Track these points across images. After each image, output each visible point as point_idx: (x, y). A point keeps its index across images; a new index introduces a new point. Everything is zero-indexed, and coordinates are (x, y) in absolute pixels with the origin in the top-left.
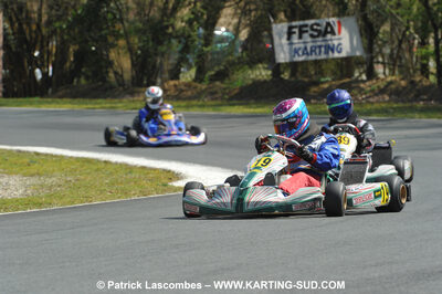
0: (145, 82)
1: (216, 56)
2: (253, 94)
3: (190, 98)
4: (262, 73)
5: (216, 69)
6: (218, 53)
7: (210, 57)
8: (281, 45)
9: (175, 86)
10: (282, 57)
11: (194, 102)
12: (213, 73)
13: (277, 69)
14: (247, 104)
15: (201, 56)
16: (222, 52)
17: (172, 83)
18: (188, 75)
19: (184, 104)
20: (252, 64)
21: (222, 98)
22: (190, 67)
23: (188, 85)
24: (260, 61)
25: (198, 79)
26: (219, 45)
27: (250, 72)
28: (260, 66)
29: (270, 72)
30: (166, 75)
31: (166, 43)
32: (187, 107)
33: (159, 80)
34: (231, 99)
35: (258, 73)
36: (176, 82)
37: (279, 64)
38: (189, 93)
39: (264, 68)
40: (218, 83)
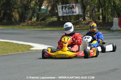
0: (22, 21)
1: (42, 14)
2: (52, 24)
3: (35, 26)
4: (55, 19)
5: (42, 17)
6: (42, 13)
7: (40, 14)
8: (60, 11)
9: (31, 22)
10: (60, 14)
11: (36, 27)
12: (41, 19)
13: (59, 18)
14: (51, 27)
15: (38, 14)
16: (44, 13)
17: (30, 21)
18: (34, 19)
19: (33, 27)
20: (52, 16)
21: (44, 26)
22: (35, 17)
23: (34, 22)
24: (54, 16)
25: (37, 20)
26: (43, 11)
27: (51, 18)
28: (54, 17)
29: (57, 19)
30: (28, 19)
31: (28, 10)
32: (34, 28)
33: (26, 21)
34: (46, 26)
35: (53, 19)
36: (31, 21)
37: (59, 16)
38: (35, 24)
39: (55, 18)
40: (42, 21)
